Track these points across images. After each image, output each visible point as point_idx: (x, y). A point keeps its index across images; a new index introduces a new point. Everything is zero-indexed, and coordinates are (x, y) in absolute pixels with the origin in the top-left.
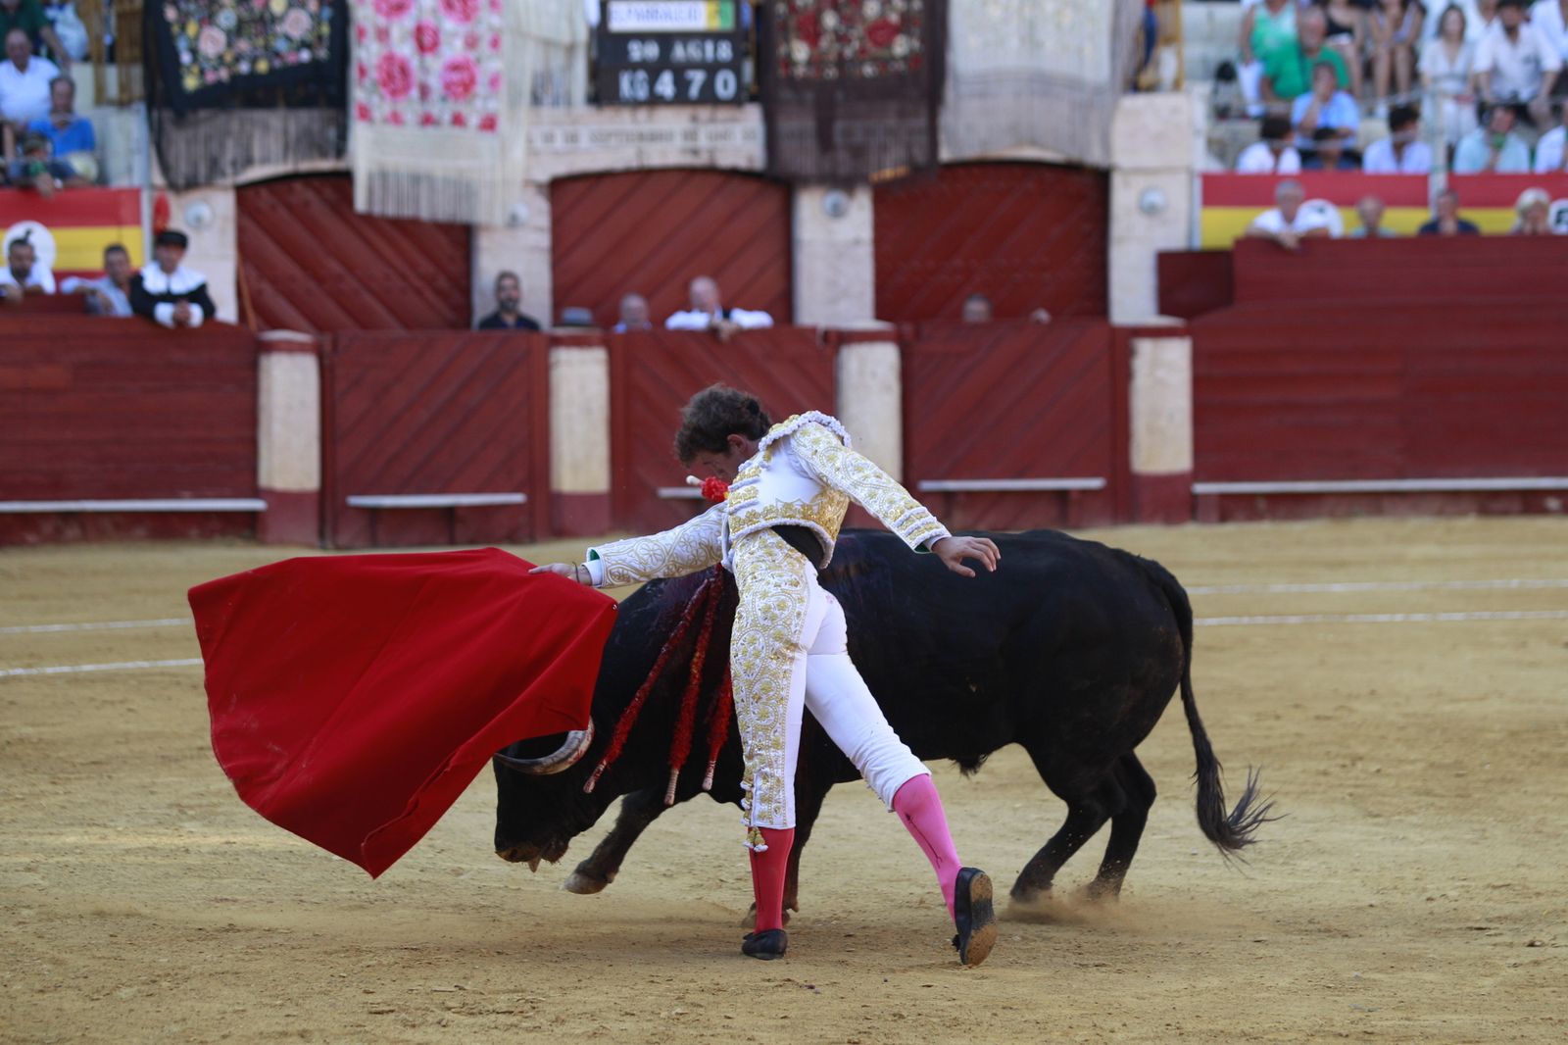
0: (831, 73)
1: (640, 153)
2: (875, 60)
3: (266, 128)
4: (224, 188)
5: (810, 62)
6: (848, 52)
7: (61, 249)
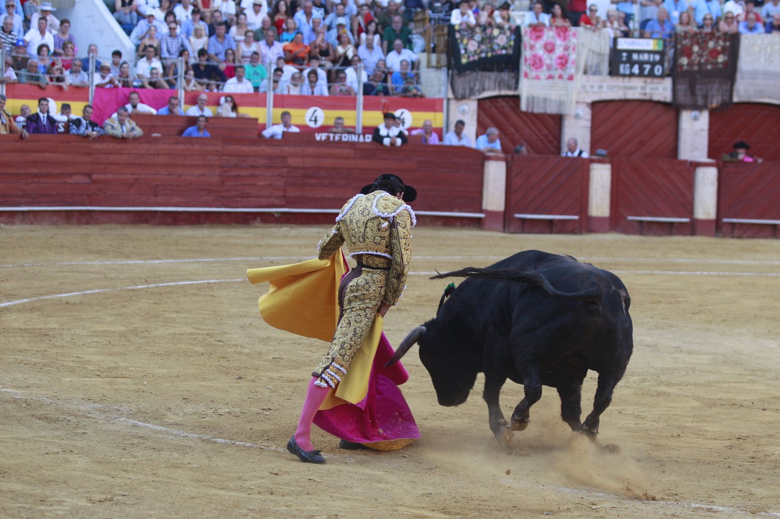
0: (696, 68)
1: (625, 94)
2: (712, 63)
3: (490, 78)
4: (474, 100)
5: (689, 64)
6: (703, 60)
7: (413, 119)
